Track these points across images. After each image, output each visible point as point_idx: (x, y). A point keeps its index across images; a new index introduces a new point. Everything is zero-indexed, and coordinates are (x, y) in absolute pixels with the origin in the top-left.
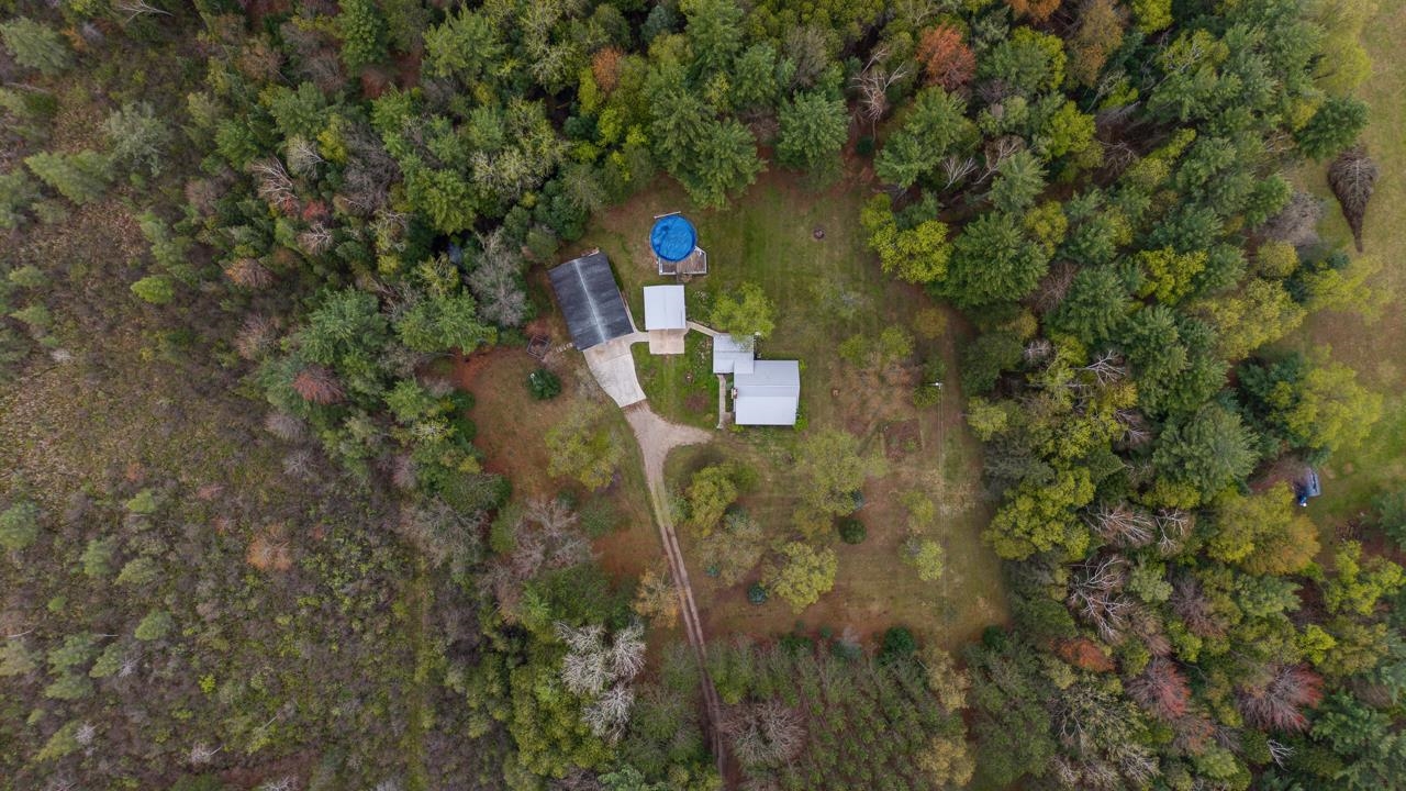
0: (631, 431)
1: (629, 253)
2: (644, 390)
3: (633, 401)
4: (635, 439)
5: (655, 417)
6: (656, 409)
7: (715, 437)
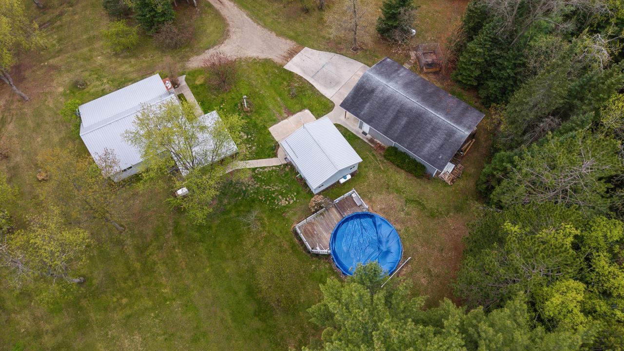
0: (280, 34)
1: (408, 201)
2: (291, 74)
3: (296, 58)
4: (271, 29)
5: (262, 56)
6: (267, 62)
7: (183, 67)
